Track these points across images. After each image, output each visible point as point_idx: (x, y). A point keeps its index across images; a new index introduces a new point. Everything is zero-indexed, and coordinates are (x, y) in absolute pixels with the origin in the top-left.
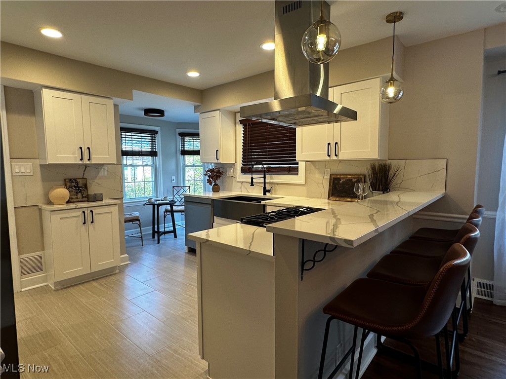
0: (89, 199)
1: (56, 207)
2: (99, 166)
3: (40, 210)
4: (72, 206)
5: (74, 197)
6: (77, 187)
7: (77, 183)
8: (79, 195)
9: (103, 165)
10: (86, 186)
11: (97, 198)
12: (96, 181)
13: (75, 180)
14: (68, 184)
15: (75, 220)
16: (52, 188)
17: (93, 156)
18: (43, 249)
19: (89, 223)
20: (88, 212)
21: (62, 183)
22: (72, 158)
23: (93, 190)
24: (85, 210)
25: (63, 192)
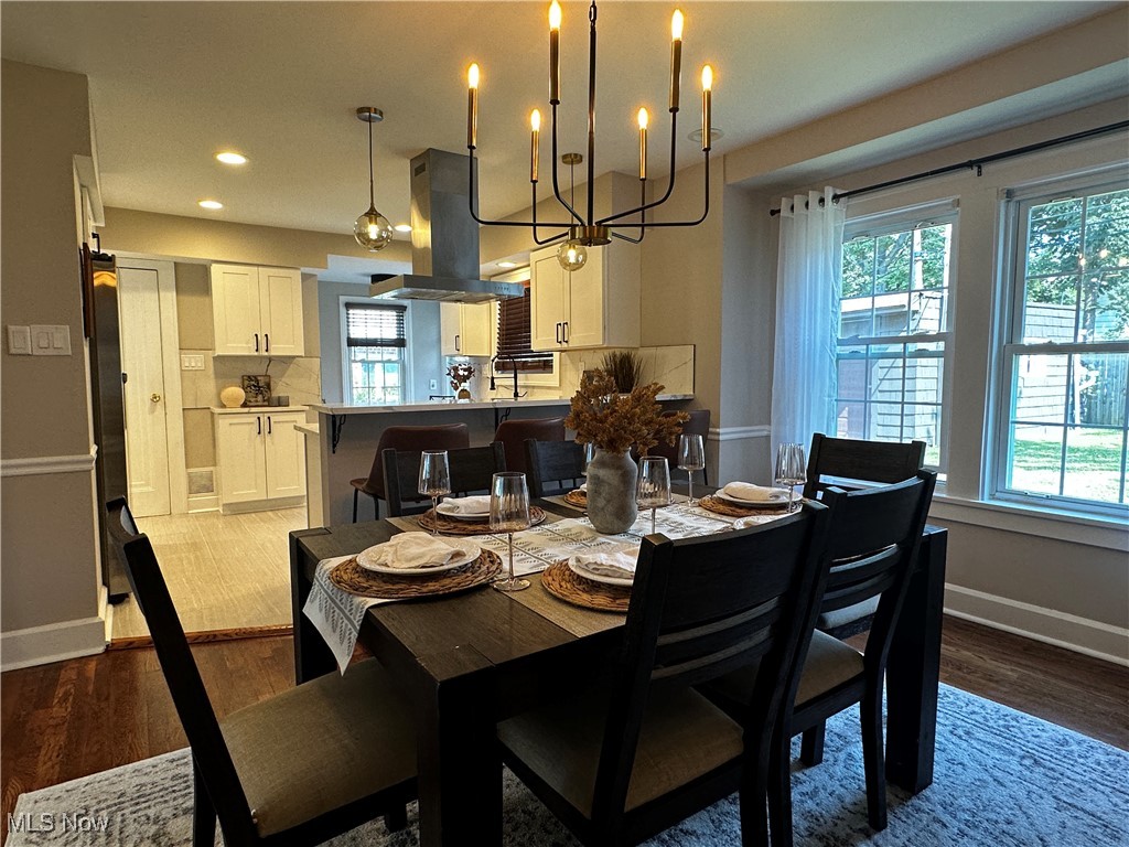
0: (269, 402)
1: (228, 410)
2: (287, 360)
3: (212, 414)
4: (246, 410)
5: (253, 400)
6: (258, 386)
7: (257, 381)
8: (260, 398)
9: (294, 357)
10: (268, 386)
11: (282, 402)
12: (283, 379)
13: (255, 377)
14: (246, 383)
15: (247, 427)
16: (225, 387)
17: (272, 347)
18: (215, 465)
19: (266, 432)
20: (264, 419)
21: (240, 381)
22: (244, 348)
23: (279, 390)
24: (260, 415)
25: (238, 392)
